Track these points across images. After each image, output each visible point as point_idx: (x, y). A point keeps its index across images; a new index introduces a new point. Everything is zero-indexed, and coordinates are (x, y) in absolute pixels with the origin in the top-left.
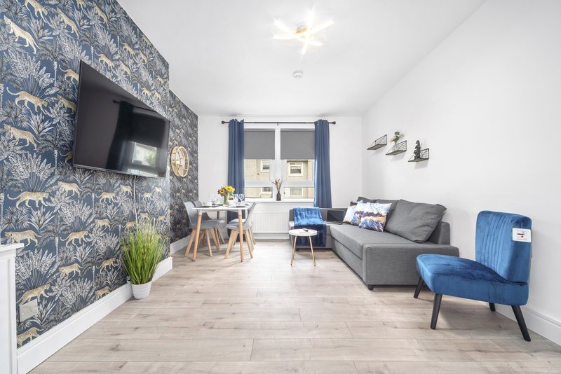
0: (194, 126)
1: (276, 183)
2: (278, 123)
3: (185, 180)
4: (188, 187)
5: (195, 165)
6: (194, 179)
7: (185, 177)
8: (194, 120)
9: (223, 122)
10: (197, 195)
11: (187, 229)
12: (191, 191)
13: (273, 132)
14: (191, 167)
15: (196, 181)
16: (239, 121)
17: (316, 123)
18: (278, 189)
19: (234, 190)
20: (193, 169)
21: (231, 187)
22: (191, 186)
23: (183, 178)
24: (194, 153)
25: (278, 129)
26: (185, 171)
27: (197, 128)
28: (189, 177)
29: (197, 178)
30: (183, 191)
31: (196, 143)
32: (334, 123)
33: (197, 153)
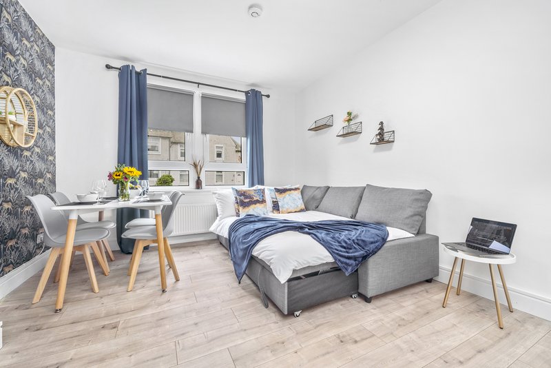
0: (48, 61)
1: (195, 166)
2: (199, 84)
3: (26, 153)
4: (34, 168)
5: (48, 129)
6: (48, 155)
7: (28, 149)
8: (48, 50)
9: (108, 67)
10: (53, 182)
11: (31, 245)
12: (41, 175)
13: (190, 96)
14: (41, 131)
15: (51, 158)
16: (138, 69)
17: (247, 93)
18: (198, 174)
19: (140, 173)
20: (46, 137)
21: (133, 169)
22: (40, 166)
23: (22, 149)
24: (47, 108)
25: (198, 93)
26: (28, 138)
27: (53, 66)
28: (37, 150)
29: (52, 153)
30: (23, 175)
31: (52, 91)
32: (268, 96)
33: (52, 109)
